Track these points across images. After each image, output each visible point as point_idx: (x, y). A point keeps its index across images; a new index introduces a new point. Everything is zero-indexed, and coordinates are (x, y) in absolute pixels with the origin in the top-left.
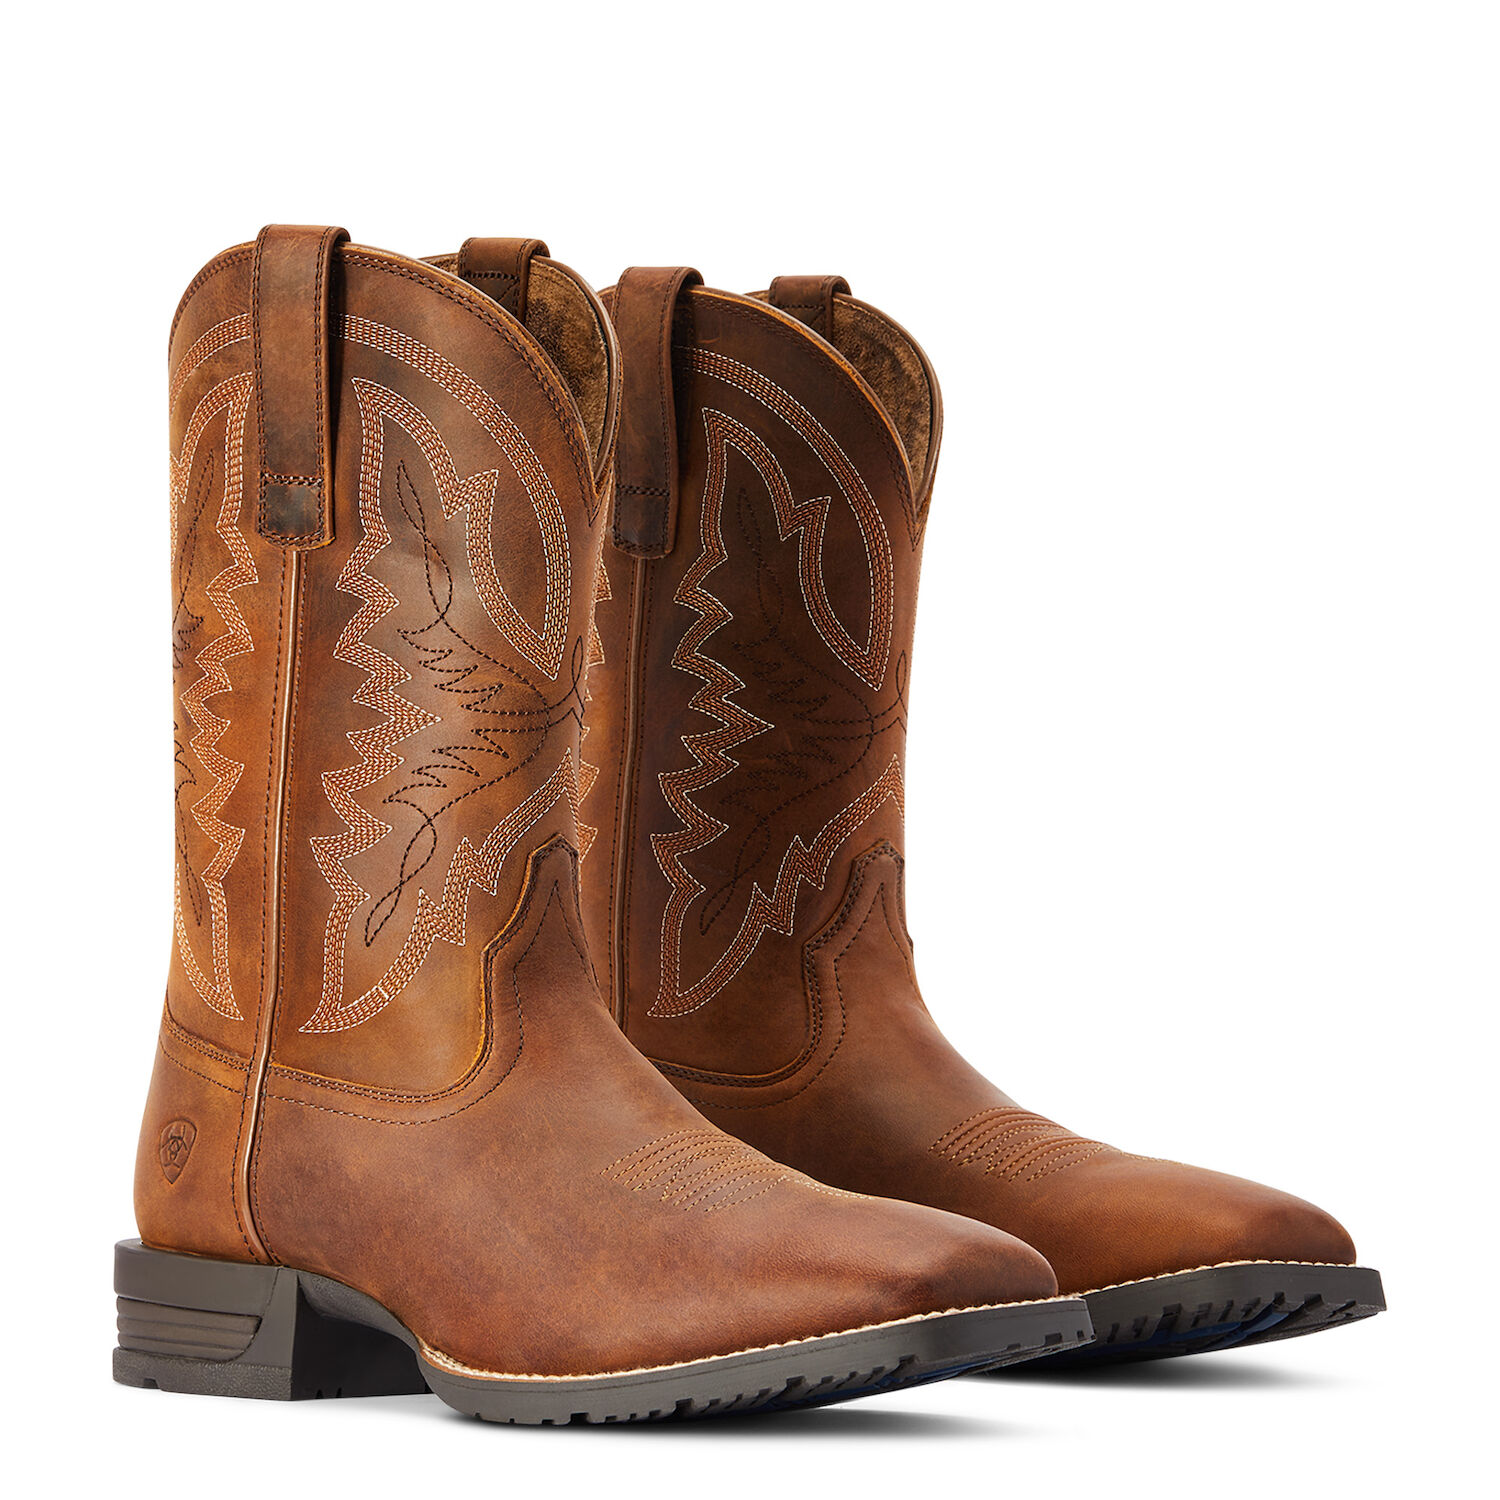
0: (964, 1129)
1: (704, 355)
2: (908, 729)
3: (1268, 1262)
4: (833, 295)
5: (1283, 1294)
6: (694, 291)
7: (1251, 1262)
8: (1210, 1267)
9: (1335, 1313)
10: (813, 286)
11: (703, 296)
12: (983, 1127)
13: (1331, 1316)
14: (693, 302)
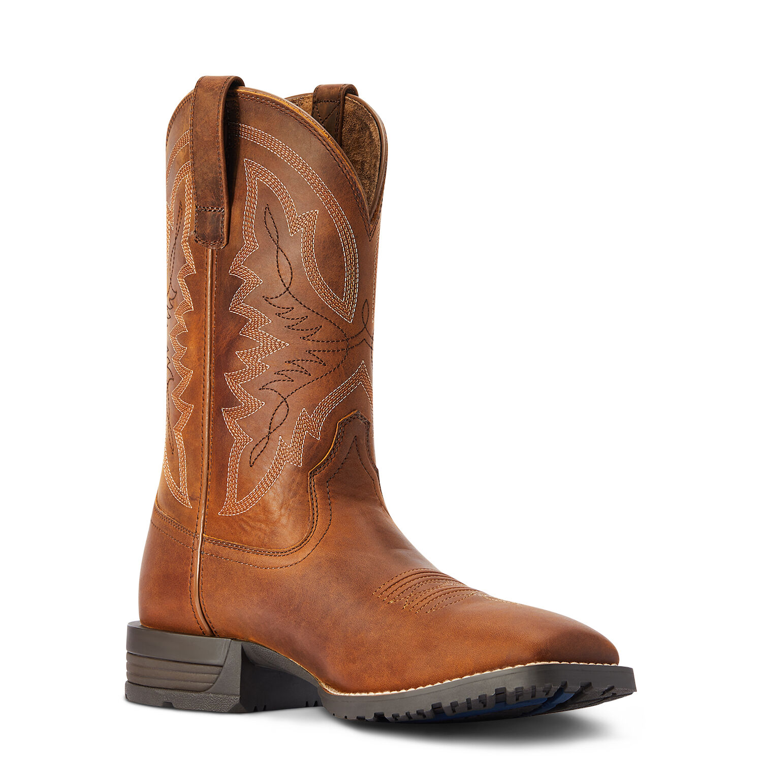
0: (394, 581)
1: (245, 128)
2: (374, 348)
3: (559, 663)
4: (345, 95)
5: (566, 682)
6: (238, 90)
7: (547, 663)
8: (523, 666)
9: (604, 693)
10: (336, 89)
11: (243, 93)
12: (406, 580)
13: (602, 695)
14: (238, 97)
